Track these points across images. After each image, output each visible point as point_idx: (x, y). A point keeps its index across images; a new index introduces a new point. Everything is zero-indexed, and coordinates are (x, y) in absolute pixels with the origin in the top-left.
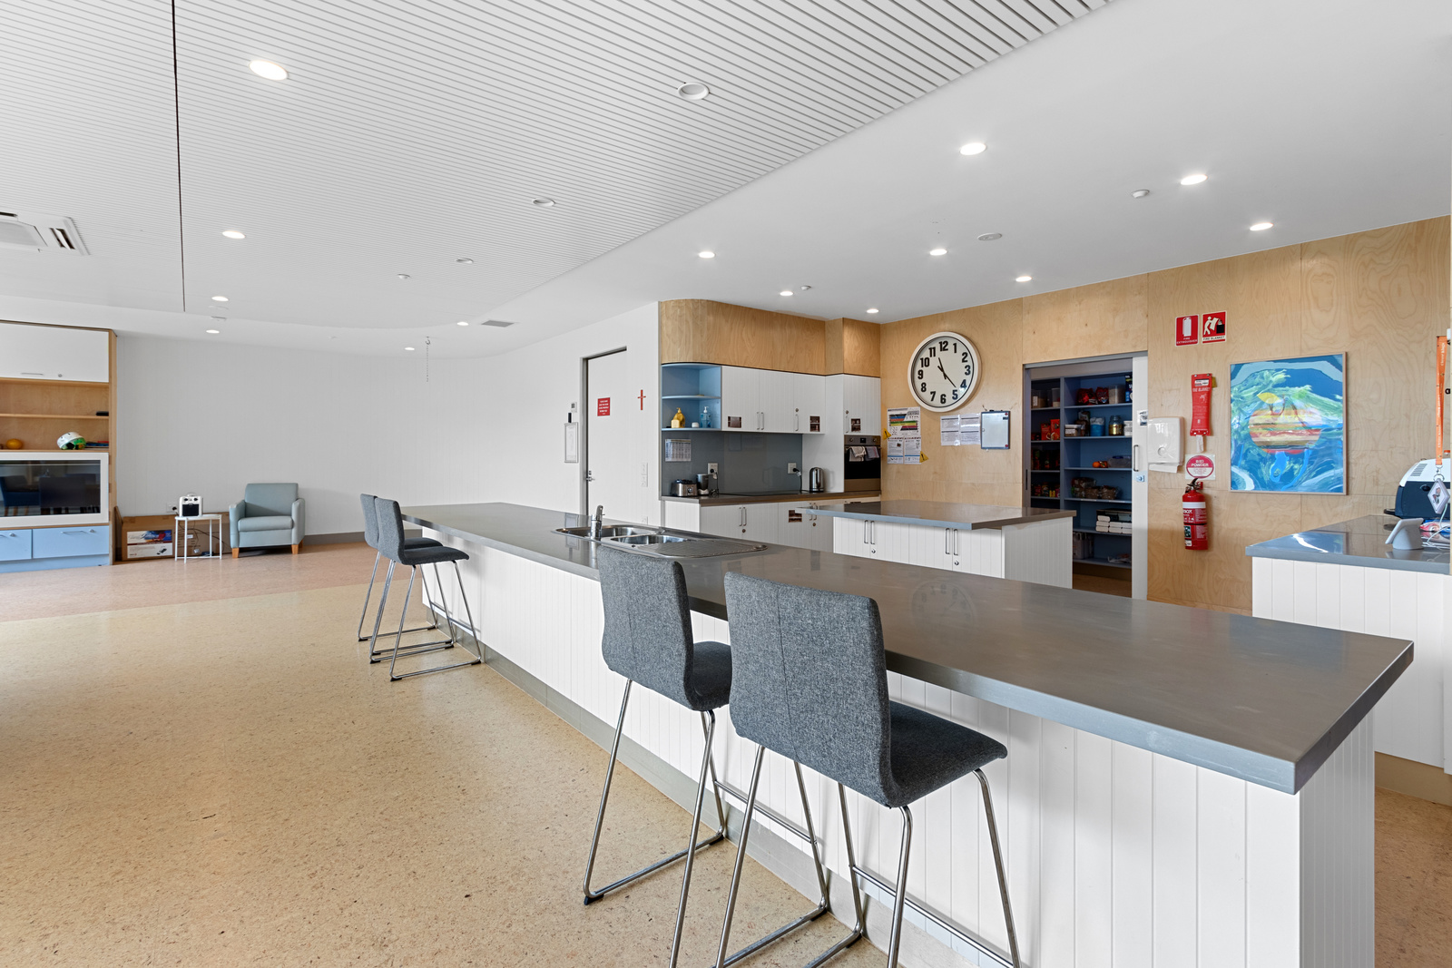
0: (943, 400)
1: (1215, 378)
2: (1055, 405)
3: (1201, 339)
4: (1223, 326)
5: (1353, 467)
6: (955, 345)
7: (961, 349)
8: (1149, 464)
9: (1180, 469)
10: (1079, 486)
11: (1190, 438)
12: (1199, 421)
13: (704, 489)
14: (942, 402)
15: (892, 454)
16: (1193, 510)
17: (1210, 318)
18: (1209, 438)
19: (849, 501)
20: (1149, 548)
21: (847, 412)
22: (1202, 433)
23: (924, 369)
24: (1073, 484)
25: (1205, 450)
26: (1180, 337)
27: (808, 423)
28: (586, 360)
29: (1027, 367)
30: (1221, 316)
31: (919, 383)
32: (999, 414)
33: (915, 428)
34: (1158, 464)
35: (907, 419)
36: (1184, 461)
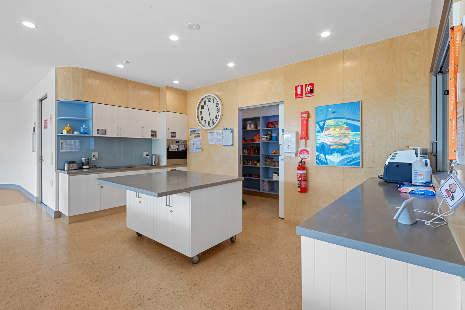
0: (209, 124)
1: (310, 113)
2: (259, 128)
3: (304, 95)
4: (313, 89)
5: (364, 154)
6: (213, 99)
7: (215, 102)
8: (285, 153)
9: (296, 155)
10: (267, 161)
11: (301, 141)
12: (303, 133)
13: (85, 166)
14: (209, 125)
15: (192, 148)
16: (301, 174)
17: (308, 86)
18: (308, 141)
19: (169, 169)
20: (285, 191)
21: (168, 129)
22: (304, 138)
23: (202, 110)
24: (266, 160)
25: (306, 146)
26: (296, 95)
27: (150, 133)
28: (41, 100)
29: (240, 109)
30: (312, 85)
31: (200, 116)
32: (229, 130)
33: (199, 137)
34: (288, 153)
35: (197, 132)
36: (298, 151)
